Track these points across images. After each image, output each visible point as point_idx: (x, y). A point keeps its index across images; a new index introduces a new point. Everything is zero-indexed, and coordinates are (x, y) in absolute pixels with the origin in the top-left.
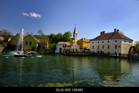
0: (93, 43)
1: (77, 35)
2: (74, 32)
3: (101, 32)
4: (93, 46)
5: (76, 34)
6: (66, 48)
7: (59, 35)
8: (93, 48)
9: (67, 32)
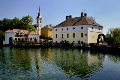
0: (56, 30)
1: (42, 21)
2: (38, 17)
3: (67, 17)
4: (56, 35)
5: (41, 19)
6: (21, 38)
7: (15, 20)
8: (56, 37)
9: (26, 16)
